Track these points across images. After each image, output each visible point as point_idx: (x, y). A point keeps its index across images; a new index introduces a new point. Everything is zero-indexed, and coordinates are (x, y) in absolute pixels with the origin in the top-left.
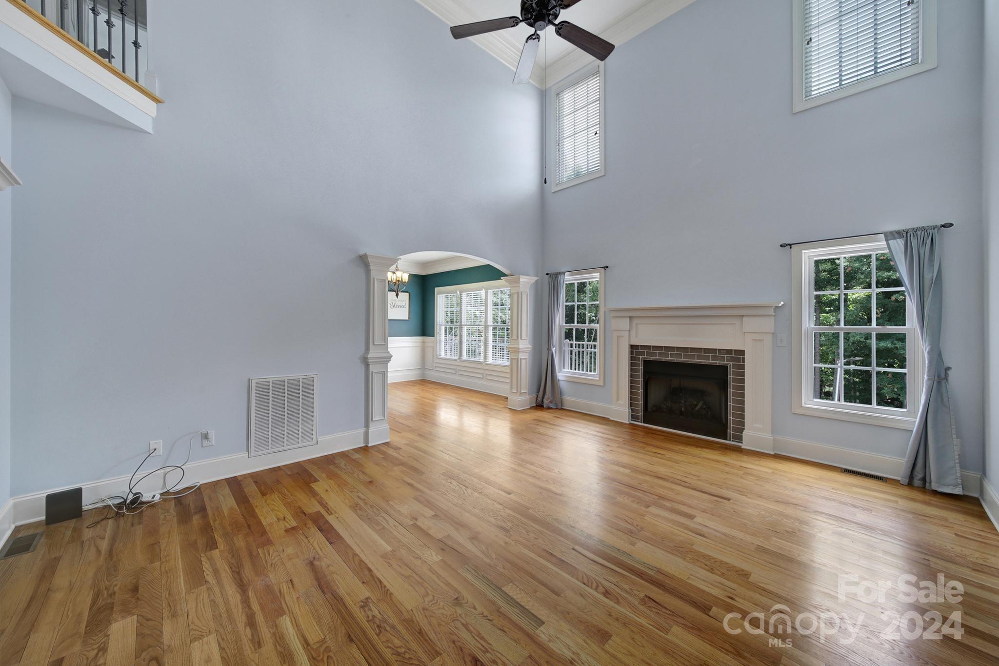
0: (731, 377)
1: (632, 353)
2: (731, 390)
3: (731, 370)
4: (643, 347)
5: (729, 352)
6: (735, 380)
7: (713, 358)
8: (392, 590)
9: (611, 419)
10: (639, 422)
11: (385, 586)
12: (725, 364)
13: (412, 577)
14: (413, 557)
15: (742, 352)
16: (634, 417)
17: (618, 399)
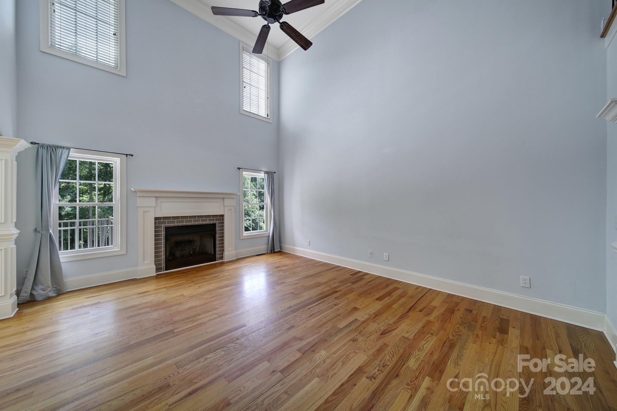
0: (217, 228)
1: (155, 223)
2: (217, 235)
3: (217, 225)
4: (165, 218)
5: (216, 216)
6: (220, 230)
7: (209, 220)
8: (356, 367)
9: (138, 278)
10: (162, 271)
11: (355, 372)
12: (215, 222)
13: (343, 360)
14: (323, 364)
15: (223, 216)
16: (158, 270)
17: (144, 260)
